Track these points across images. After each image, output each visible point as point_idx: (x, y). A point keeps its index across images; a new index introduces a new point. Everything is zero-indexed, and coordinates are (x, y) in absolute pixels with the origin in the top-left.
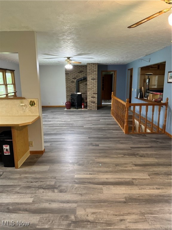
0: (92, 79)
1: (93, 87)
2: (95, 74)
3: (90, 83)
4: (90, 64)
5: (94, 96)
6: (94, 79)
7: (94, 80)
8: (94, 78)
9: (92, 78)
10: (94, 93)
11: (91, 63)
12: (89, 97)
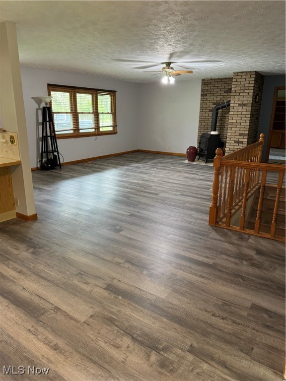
0: (239, 105)
1: (241, 121)
2: (247, 94)
3: (235, 113)
4: (239, 74)
5: (240, 140)
6: (244, 105)
7: (244, 107)
8: (244, 102)
9: (239, 103)
10: (241, 135)
11: (242, 72)
12: (231, 142)
